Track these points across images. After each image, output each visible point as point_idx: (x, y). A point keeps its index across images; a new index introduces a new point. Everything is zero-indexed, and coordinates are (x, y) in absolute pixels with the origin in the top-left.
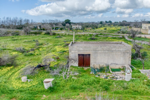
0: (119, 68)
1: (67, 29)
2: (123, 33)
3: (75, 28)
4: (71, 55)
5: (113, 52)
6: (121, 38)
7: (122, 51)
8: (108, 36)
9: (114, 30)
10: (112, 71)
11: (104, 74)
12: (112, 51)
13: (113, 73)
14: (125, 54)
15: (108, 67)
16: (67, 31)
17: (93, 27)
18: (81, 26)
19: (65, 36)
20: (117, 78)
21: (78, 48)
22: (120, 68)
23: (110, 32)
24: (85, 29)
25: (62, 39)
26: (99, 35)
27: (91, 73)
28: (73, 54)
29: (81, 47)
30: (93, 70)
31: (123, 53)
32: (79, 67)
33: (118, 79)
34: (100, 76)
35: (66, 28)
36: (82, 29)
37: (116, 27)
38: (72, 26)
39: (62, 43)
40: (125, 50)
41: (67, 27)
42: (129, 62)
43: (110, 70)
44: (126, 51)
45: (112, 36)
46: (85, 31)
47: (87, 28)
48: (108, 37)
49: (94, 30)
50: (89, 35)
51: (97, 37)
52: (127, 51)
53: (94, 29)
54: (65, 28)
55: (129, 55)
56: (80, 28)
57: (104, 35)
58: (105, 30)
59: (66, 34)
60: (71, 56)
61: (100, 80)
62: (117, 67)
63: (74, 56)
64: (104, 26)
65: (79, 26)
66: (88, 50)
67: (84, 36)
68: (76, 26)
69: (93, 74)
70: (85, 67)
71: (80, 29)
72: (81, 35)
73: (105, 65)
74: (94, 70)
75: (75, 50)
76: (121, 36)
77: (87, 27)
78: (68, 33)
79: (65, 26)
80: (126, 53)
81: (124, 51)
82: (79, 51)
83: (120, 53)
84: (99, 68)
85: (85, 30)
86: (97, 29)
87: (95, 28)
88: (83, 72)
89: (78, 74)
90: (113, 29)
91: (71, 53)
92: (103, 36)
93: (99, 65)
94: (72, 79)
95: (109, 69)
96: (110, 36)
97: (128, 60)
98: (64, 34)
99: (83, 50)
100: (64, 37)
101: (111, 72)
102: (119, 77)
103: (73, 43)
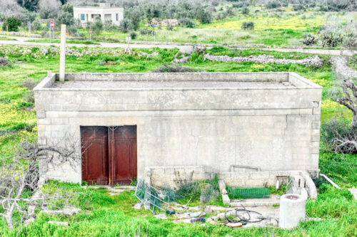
0: (266, 186)
1: (44, 25)
2: (332, 43)
3: (90, 20)
4: (49, 128)
5: (237, 115)
6: (315, 68)
7: (281, 112)
8: (254, 59)
9: (290, 32)
10: (231, 197)
11: (196, 208)
12: (236, 112)
13: (232, 204)
14: (293, 122)
15: (214, 180)
16: (43, 35)
17: (184, 15)
18: (120, 12)
19: (31, 59)
20: (245, 222)
21: (79, 98)
22: (271, 183)
23: (269, 42)
24: (144, 25)
25: (13, 72)
26: (207, 56)
27: (138, 206)
28: (57, 127)
29: (94, 93)
30: (148, 194)
31: (283, 119)
32: (85, 187)
33: (248, 225)
34: (175, 216)
35: (38, 19)
36: (125, 27)
37: (304, 18)
38: (71, 10)
39: (11, 93)
40: (293, 104)
41: (46, 16)
42: (311, 161)
43: (224, 191)
44: (296, 112)
45: (272, 60)
46: (139, 36)
47: (154, 20)
48: (250, 63)
49: (189, 30)
50: (155, 54)
51: (199, 62)
52: (302, 111)
53: (190, 26)
54: (32, 19)
55: (309, 126)
56: (113, 18)
57: (232, 56)
58: (246, 33)
59: (35, 50)
60: (47, 134)
61: (169, 229)
62: (256, 181)
63: (62, 135)
64: (246, 12)
65: (109, 11)
66: (125, 107)
67: (130, 59)
68: (96, 11)
69: (147, 207)
70: (114, 184)
71: (117, 24)
72: (115, 55)
73: (201, 171)
74: (153, 193)
75: (65, 109)
76: (316, 60)
77: (156, 14)
78: (48, 45)
79: (32, 10)
80: (298, 119)
81: (289, 112)
82: (83, 110)
83: (269, 120)
84: (173, 186)
85: (143, 33)
86: (207, 27)
87: (196, 22)
88: (102, 204)
89: (76, 210)
90: (288, 28)
91: (46, 121)
92: (229, 59)
93: (176, 173)
94: (45, 226)
95: (217, 189)
96: (261, 58)
97: (306, 151)
98: (26, 51)
99: (102, 106)
100: (24, 66)
101: (226, 198)
102: (253, 217)
103: (57, 79)
